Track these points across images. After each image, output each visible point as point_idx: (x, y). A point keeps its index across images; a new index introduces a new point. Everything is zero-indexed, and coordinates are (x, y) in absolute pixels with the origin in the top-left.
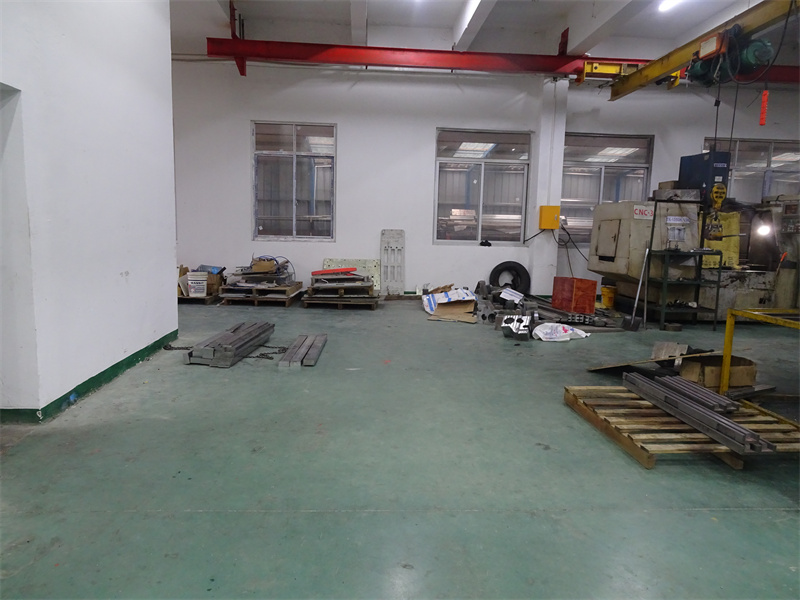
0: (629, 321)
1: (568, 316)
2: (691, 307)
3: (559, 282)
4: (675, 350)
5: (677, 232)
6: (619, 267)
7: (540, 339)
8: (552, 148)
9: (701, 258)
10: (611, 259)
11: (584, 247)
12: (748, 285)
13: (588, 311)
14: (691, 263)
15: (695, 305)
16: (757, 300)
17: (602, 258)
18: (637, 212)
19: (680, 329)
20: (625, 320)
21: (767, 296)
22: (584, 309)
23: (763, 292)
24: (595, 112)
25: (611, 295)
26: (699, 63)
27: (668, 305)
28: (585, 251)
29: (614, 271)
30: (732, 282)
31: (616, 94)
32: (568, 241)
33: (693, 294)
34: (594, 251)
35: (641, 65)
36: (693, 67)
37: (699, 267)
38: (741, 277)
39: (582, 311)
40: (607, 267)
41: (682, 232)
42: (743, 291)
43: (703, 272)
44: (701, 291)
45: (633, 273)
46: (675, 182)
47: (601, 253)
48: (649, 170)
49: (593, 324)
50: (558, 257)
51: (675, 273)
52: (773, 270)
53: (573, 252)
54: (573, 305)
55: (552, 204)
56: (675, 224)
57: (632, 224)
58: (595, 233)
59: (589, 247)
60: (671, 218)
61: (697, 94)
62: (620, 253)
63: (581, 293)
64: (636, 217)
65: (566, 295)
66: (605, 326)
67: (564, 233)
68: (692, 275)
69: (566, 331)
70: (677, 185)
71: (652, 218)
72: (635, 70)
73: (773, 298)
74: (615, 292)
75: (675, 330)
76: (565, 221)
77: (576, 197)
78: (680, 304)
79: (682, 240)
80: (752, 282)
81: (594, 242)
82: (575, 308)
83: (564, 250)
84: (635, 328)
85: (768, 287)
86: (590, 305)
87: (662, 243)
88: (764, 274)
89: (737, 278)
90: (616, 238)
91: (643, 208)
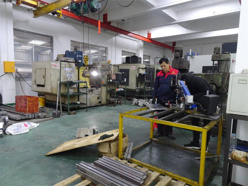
0: (55, 113)
1: (25, 116)
2: (78, 104)
3: (18, 98)
4: (87, 131)
5: (69, 74)
6: (47, 89)
7: (11, 134)
8: (7, 34)
9: (79, 84)
10: (43, 86)
11: (28, 80)
12: (94, 93)
13: (35, 111)
14: (75, 86)
15: (79, 103)
16: (97, 98)
17: (38, 85)
18: (53, 65)
19: (75, 114)
20: (53, 113)
21: (99, 96)
22: (33, 110)
23: (98, 95)
24: (27, 22)
25: (43, 101)
26: (74, 4)
27: (70, 104)
28: (30, 82)
29: (45, 91)
30: (89, 92)
31: (36, 15)
32: (20, 78)
33: (77, 98)
34: (34, 82)
35: (46, 4)
36: (71, 5)
37: (78, 88)
38: (92, 91)
39: (32, 112)
40: (41, 89)
41: (71, 74)
42: (93, 95)
43: (80, 89)
44: (80, 96)
45: (54, 92)
46: (64, 55)
47: (38, 83)
48: (52, 49)
49: (39, 117)
50: (16, 85)
51: (71, 91)
52: (101, 87)
53: (23, 83)
54: (28, 109)
55: (10, 61)
56: (68, 71)
57: (51, 70)
58: (33, 74)
59: (31, 80)
60: (66, 68)
61: (66, 24)
62: (47, 83)
63: (31, 103)
64: (53, 67)
65: (23, 104)
66: (45, 118)
67: (17, 74)
68: (76, 91)
69: (26, 126)
70: (65, 56)
71: (59, 68)
72: (43, 6)
73: (101, 97)
74: (45, 99)
75: (74, 114)
76: (17, 69)
77: (21, 60)
78: (74, 103)
79: (71, 77)
80: (95, 92)
81: (33, 78)
82: (29, 111)
83: (18, 82)
84: (58, 116)
85: (99, 93)
86: (36, 108)
87: (64, 79)
88: (98, 89)
89: (91, 91)
90: (44, 77)
91: (55, 64)
